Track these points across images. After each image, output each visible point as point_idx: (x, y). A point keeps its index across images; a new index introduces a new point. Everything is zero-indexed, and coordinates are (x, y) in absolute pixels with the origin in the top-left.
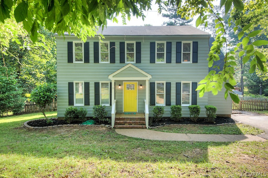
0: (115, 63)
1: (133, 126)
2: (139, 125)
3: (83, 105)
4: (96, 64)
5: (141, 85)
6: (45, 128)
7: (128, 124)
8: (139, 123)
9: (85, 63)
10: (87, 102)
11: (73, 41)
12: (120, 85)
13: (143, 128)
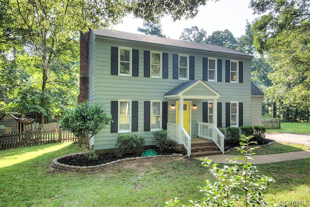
0: (168, 78)
1: (206, 152)
2: (212, 150)
3: (129, 131)
4: (147, 79)
5: (195, 106)
6: (105, 166)
7: (201, 151)
8: (212, 148)
9: (133, 77)
10: (135, 128)
11: (119, 47)
12: (173, 105)
13: (219, 154)
